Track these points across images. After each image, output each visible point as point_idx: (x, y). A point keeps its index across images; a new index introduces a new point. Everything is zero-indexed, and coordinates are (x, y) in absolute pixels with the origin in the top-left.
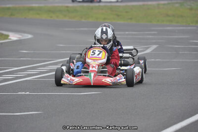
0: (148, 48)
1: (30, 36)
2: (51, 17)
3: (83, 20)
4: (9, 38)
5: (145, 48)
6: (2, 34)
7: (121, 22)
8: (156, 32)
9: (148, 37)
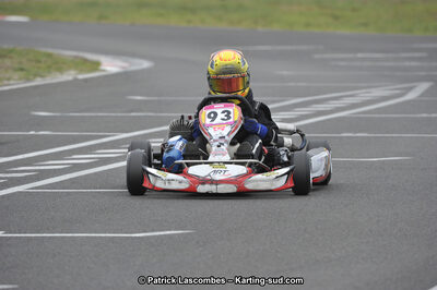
0: (410, 89)
1: (146, 64)
2: (189, 22)
3: (260, 29)
4: (102, 67)
5: (405, 88)
6: (85, 61)
7: (345, 31)
8: (424, 54)
9: (407, 64)
